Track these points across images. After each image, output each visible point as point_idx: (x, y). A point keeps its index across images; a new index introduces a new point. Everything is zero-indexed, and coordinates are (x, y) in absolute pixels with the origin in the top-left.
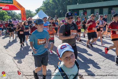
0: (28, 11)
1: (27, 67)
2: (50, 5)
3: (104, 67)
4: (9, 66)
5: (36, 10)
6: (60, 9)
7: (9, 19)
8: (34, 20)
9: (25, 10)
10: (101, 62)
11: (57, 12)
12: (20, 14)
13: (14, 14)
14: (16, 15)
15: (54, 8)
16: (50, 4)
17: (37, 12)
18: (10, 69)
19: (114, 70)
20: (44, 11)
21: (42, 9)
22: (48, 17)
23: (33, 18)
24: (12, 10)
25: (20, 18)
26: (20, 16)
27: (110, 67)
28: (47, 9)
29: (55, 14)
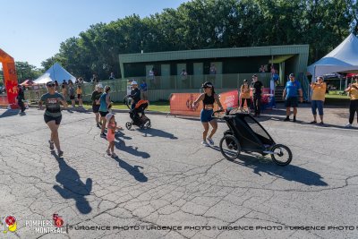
0: (22, 65)
2: (78, 52)
3: (209, 186)
5: (44, 64)
6: (103, 62)
8: (38, 85)
9: (14, 63)
10: (202, 175)
11: (96, 69)
15: (88, 60)
16: (80, 49)
17: (47, 68)
19: (229, 190)
20: (63, 65)
21: (59, 60)
22: (74, 80)
23: (37, 82)
27: (220, 184)
28: (71, 60)
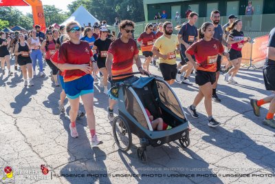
0: (49, 8)
1: (48, 140)
4: (7, 139)
5: (70, 7)
6: (127, 4)
7: (4, 27)
9: (42, 7)
11: (120, 12)
12: (30, 16)
13: (16, 16)
14: (21, 19)
15: (112, 2)
17: (73, 11)
18: (8, 145)
20: (88, 8)
21: (83, 3)
24: (10, 5)
25: (32, 24)
26: (30, 19)
28: (95, 2)
29: (116, 15)
